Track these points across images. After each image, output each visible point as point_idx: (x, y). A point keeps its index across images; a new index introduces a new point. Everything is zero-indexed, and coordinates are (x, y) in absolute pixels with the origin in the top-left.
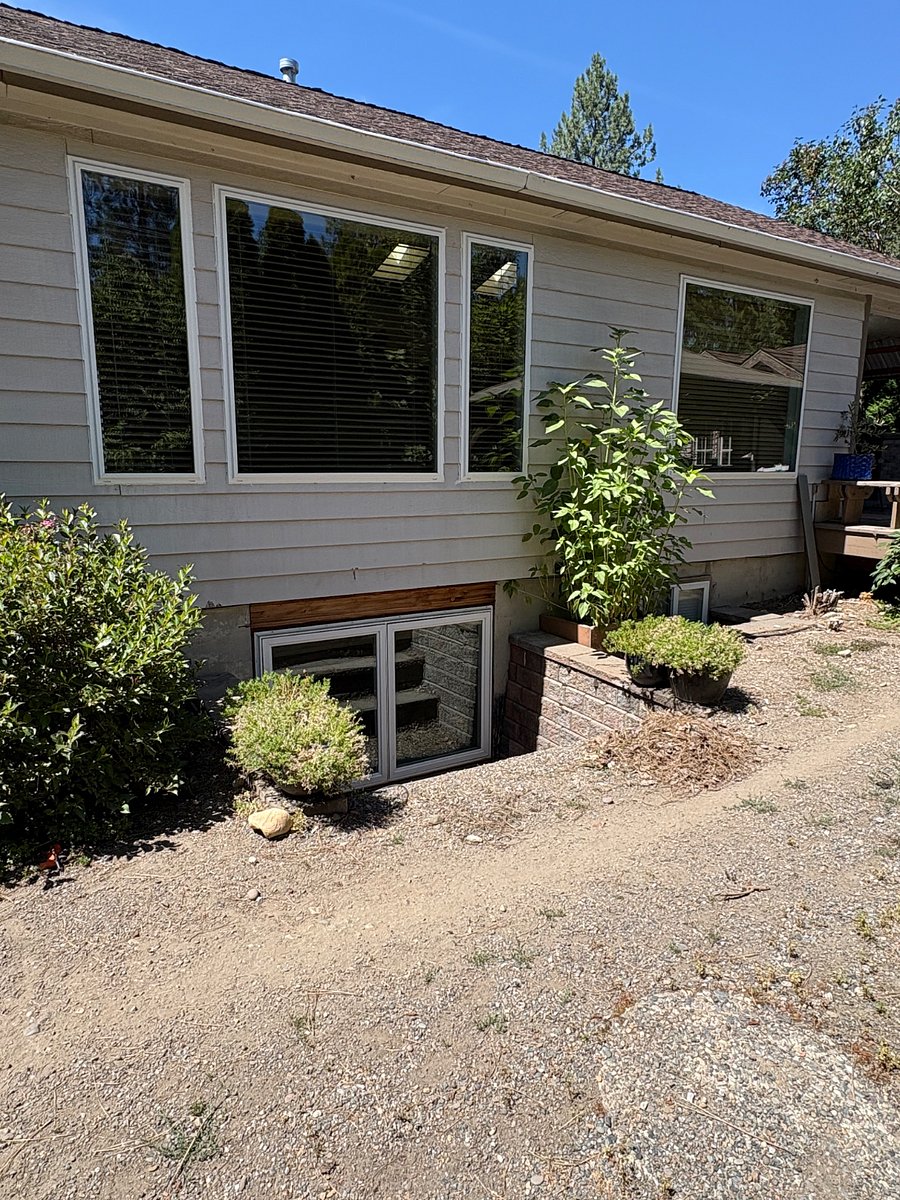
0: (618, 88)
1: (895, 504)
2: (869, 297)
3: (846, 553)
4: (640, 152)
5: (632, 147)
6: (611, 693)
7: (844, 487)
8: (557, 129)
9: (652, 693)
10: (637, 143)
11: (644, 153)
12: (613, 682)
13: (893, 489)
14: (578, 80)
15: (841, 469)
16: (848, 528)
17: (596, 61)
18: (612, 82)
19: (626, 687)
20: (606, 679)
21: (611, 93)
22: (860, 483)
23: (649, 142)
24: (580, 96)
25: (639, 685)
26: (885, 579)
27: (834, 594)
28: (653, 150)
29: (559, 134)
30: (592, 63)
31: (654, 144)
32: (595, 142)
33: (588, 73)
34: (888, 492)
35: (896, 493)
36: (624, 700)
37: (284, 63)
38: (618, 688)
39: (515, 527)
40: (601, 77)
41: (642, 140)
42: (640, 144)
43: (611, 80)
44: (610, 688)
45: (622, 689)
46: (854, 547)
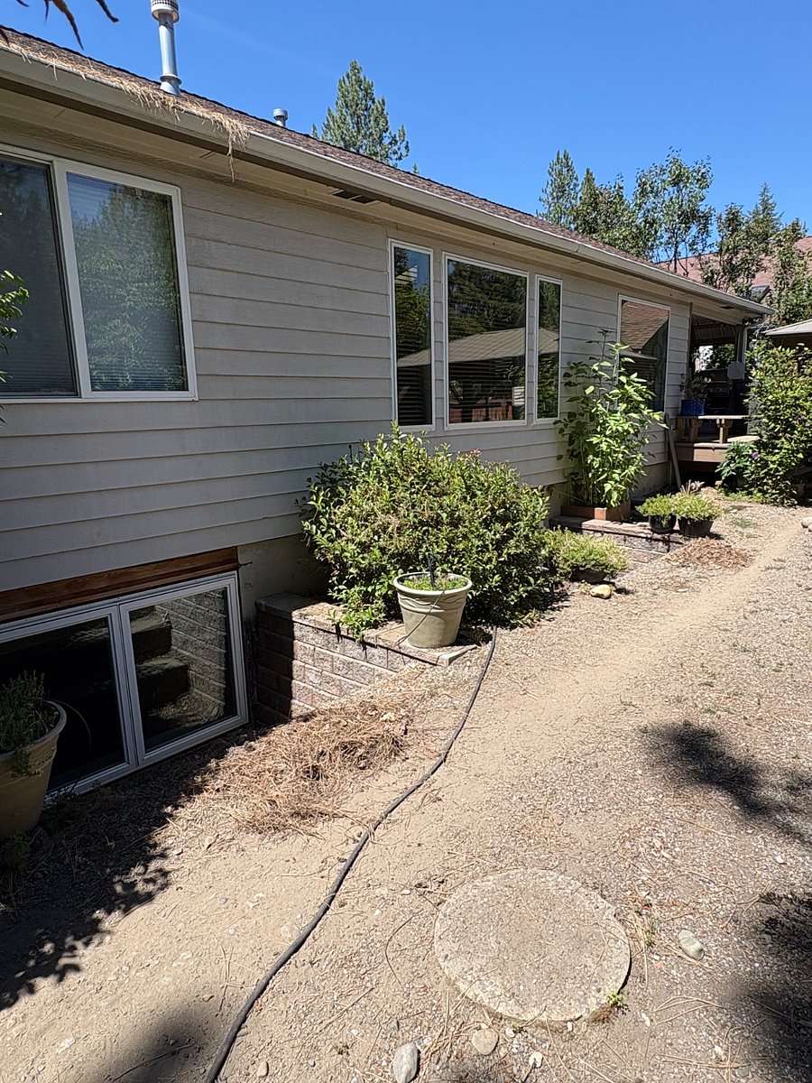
0: (374, 93)
1: (721, 429)
2: (691, 303)
3: (695, 460)
4: (396, 148)
5: (391, 143)
6: (636, 542)
7: (690, 420)
8: (326, 122)
9: (669, 537)
10: (394, 141)
11: (399, 149)
12: (639, 535)
13: (721, 420)
14: (340, 81)
15: (687, 409)
16: (696, 445)
17: (354, 68)
18: (370, 86)
19: (649, 536)
20: (634, 534)
21: (368, 93)
22: (700, 417)
23: (403, 141)
24: (344, 96)
25: (659, 534)
26: (728, 472)
27: (699, 484)
28: (407, 147)
29: (328, 127)
30: (350, 68)
31: (407, 143)
32: (360, 137)
33: (348, 76)
34: (718, 422)
35: (723, 422)
36: (648, 545)
37: (277, 112)
38: (643, 538)
39: (552, 452)
40: (359, 82)
41: (397, 139)
42: (396, 141)
43: (369, 85)
44: (636, 539)
45: (647, 538)
46: (701, 455)
